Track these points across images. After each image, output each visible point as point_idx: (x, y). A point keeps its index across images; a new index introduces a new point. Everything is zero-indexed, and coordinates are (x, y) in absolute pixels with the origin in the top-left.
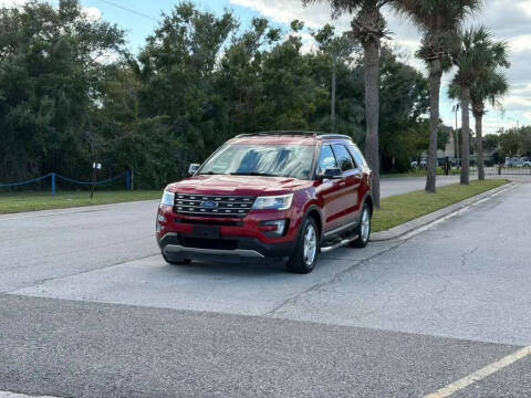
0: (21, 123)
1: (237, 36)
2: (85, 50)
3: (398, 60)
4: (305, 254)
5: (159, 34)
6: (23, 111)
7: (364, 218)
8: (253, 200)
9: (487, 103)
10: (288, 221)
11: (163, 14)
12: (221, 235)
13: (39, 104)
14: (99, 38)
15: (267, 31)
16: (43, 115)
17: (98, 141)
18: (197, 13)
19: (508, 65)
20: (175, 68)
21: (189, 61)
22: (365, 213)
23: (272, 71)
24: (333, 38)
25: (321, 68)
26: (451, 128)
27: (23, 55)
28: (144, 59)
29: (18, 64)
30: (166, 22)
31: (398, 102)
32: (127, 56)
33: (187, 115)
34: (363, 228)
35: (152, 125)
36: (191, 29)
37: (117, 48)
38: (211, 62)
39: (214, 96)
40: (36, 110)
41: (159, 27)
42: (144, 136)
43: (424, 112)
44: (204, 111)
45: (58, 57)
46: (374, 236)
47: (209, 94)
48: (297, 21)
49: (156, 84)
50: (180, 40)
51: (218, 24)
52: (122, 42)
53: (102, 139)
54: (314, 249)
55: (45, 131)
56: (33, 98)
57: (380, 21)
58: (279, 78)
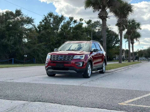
0: (4, 44)
1: (65, 22)
2: (22, 25)
3: (109, 29)
4: (88, 72)
5: (43, 21)
6: (5, 40)
7: (104, 65)
8: (73, 56)
9: (135, 40)
10: (83, 63)
11: (44, 16)
12: (64, 66)
13: (9, 39)
14: (26, 21)
15: (73, 20)
16: (10, 42)
17: (26, 49)
18: (54, 15)
19: (141, 29)
20: (48, 30)
21: (52, 28)
22: (104, 64)
23: (75, 31)
24: (91, 23)
25: (89, 30)
26: (124, 49)
27: (5, 25)
28: (39, 27)
29: (3, 27)
30: (45, 18)
31: (110, 41)
32: (34, 26)
33: (51, 43)
34: (103, 68)
35: (41, 46)
36: (52, 20)
37: (31, 24)
38: (58, 29)
39: (59, 38)
40: (8, 41)
41: (43, 19)
42: (39, 48)
43: (117, 44)
44: (56, 42)
45: (15, 26)
46: (106, 71)
47: (57, 37)
48: (81, 19)
49: (42, 34)
50: (49, 22)
51: (60, 18)
52: (33, 22)
53: (27, 49)
54: (91, 71)
55: (11, 46)
56: (7, 37)
57: (106, 13)
58: (77, 33)
